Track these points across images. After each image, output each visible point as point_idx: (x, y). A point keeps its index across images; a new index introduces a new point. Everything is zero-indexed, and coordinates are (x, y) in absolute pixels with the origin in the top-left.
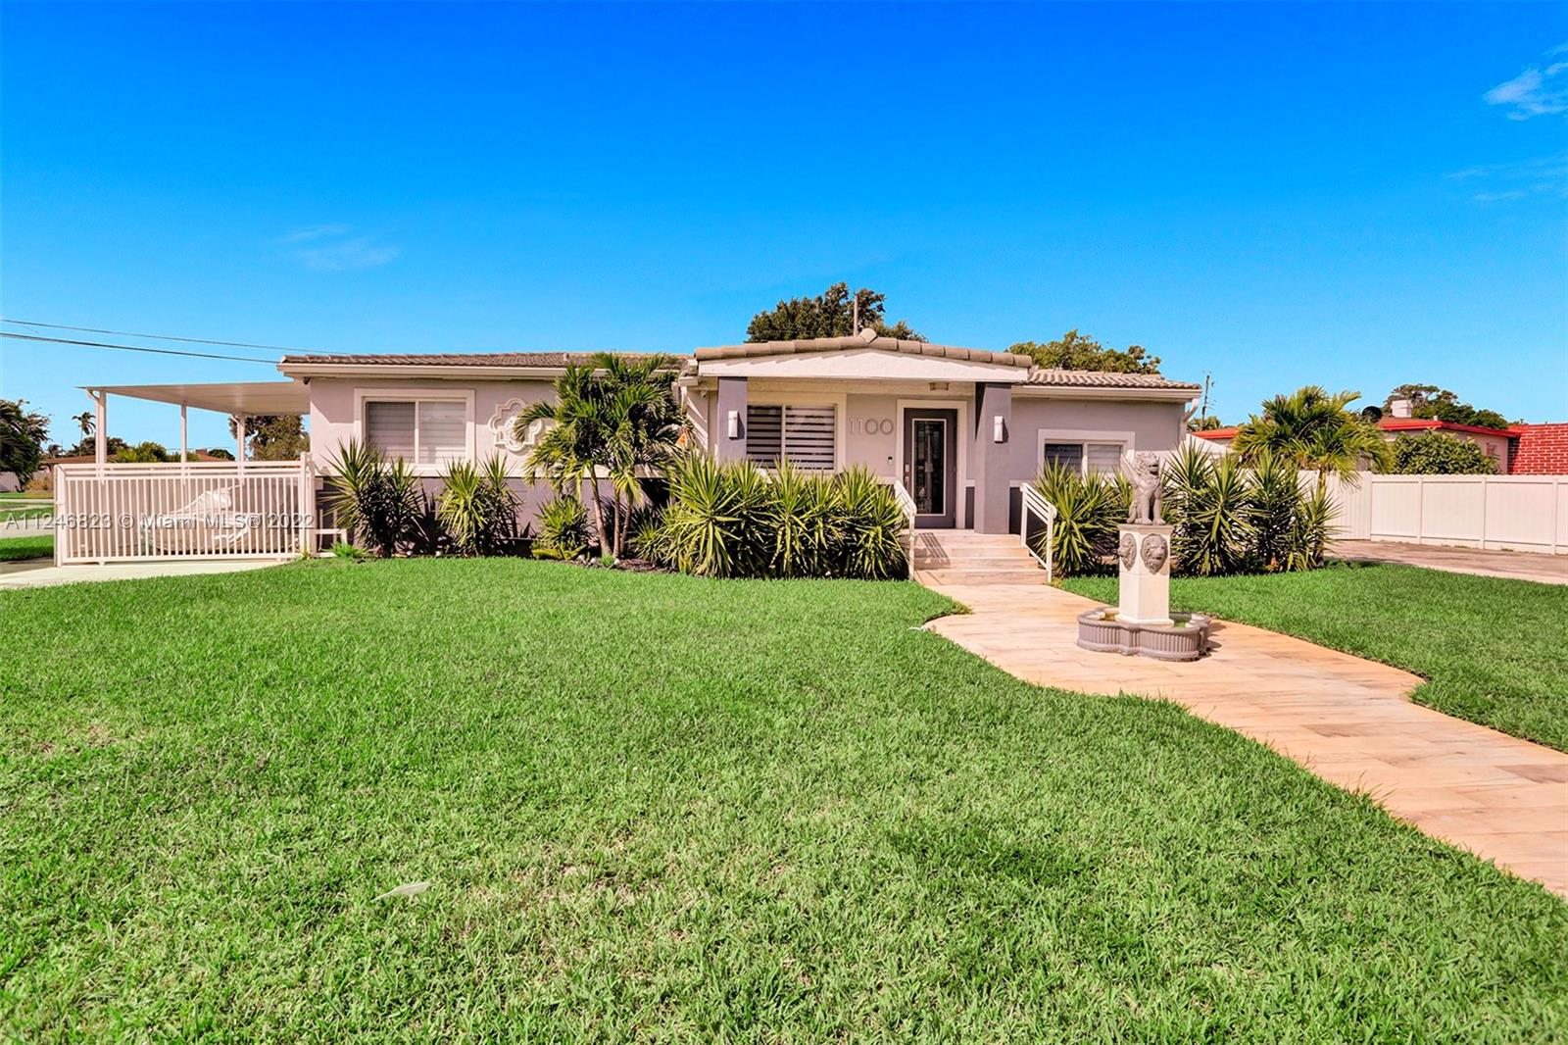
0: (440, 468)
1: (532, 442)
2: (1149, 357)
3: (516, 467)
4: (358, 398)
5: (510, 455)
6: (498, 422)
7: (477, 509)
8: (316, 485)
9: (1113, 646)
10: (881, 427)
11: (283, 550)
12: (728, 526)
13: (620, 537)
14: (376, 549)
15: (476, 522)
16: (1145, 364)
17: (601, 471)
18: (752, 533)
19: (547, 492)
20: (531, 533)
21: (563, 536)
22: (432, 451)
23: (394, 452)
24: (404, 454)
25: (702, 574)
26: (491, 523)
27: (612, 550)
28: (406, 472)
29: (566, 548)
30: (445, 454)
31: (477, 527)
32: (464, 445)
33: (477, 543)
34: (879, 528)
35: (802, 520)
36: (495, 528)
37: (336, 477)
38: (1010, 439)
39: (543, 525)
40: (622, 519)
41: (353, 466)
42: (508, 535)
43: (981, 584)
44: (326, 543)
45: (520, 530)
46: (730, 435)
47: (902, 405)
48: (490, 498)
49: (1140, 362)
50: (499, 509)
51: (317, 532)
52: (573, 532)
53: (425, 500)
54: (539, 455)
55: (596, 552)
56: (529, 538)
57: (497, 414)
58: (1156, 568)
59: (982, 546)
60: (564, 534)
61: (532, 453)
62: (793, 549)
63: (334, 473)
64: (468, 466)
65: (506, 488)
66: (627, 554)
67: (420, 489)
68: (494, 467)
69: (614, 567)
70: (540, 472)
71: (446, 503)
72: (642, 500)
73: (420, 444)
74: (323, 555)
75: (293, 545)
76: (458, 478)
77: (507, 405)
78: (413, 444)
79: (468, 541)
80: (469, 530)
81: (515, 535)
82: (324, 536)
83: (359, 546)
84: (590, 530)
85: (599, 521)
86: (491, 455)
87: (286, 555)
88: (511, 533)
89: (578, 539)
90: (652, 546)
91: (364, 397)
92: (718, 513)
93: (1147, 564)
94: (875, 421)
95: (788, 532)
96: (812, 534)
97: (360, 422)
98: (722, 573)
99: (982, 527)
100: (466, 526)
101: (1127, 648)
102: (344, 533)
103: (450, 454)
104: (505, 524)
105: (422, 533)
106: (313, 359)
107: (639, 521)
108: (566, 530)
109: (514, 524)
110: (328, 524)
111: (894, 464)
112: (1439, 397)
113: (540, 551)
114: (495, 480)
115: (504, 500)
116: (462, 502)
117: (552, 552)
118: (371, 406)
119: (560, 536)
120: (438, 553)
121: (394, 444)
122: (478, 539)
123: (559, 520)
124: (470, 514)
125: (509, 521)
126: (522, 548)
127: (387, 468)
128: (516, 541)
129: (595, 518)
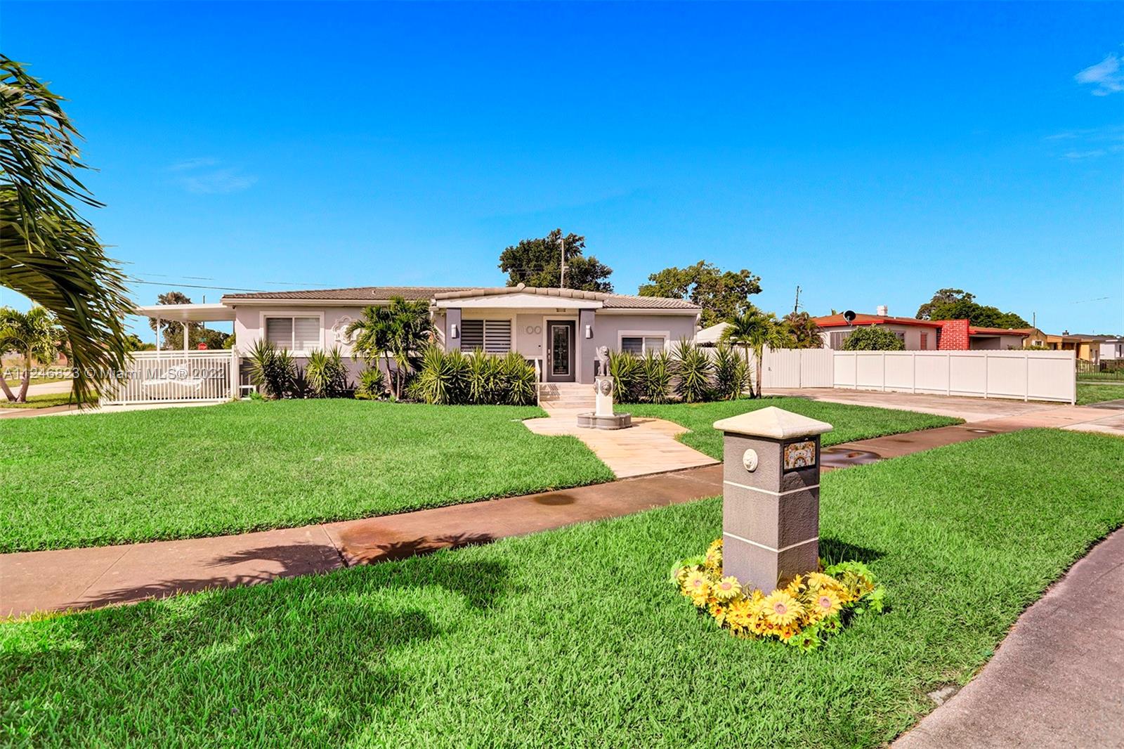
0: (306, 353)
1: (355, 339)
2: (753, 276)
3: (347, 352)
4: (262, 316)
5: (344, 346)
6: (337, 328)
7: (326, 374)
8: (240, 362)
9: (587, 425)
10: (535, 331)
11: (222, 397)
12: (446, 380)
13: (400, 388)
14: (272, 396)
15: (326, 381)
16: (750, 281)
17: (390, 354)
18: (459, 384)
19: (362, 366)
20: (354, 386)
21: (371, 388)
22: (301, 344)
23: (281, 344)
24: (287, 345)
25: (435, 404)
26: (333, 381)
27: (396, 394)
28: (288, 356)
29: (373, 394)
30: (309, 345)
31: (326, 383)
32: (318, 340)
33: (326, 391)
34: (521, 381)
35: (483, 378)
36: (336, 384)
37: (251, 358)
38: (594, 337)
39: (360, 382)
40: (401, 378)
41: (261, 353)
42: (342, 388)
43: (573, 408)
44: (244, 393)
45: (349, 385)
46: (453, 336)
47: (546, 319)
48: (333, 368)
49: (748, 280)
50: (337, 374)
51: (240, 387)
52: (376, 386)
53: (298, 369)
54: (357, 347)
55: (388, 396)
56: (353, 389)
57: (336, 324)
58: (607, 394)
59: (578, 390)
60: (371, 386)
61: (355, 345)
62: (478, 391)
63: (249, 355)
64: (321, 352)
65: (341, 363)
66: (403, 397)
67: (295, 364)
68: (335, 352)
69: (396, 402)
70: (359, 355)
71: (310, 371)
72: (410, 369)
73: (295, 340)
74: (243, 399)
75: (227, 394)
76: (316, 358)
77: (342, 319)
78: (291, 340)
79: (321, 392)
80: (322, 385)
81: (346, 388)
82: (243, 389)
83: (263, 394)
84: (385, 384)
85: (389, 380)
86: (334, 346)
87: (224, 399)
88: (344, 387)
89: (379, 390)
90: (415, 392)
91: (265, 316)
92: (443, 374)
93: (603, 392)
94: (532, 327)
95: (476, 383)
96: (488, 384)
97: (263, 329)
98: (445, 402)
99: (580, 381)
100: (320, 383)
101: (591, 426)
102: (254, 388)
103: (311, 345)
104: (340, 381)
105: (296, 387)
106: (238, 296)
107: (409, 379)
108: (372, 385)
109: (345, 382)
110: (245, 383)
111: (542, 350)
112: (964, 297)
113: (359, 395)
114: (336, 360)
115: (340, 369)
116: (319, 370)
117: (365, 396)
118: (269, 321)
119: (369, 388)
120: (306, 397)
121: (280, 340)
122: (326, 390)
123: (369, 379)
124: (322, 377)
125: (343, 380)
126: (350, 394)
127: (278, 353)
128: (347, 391)
129: (388, 378)
